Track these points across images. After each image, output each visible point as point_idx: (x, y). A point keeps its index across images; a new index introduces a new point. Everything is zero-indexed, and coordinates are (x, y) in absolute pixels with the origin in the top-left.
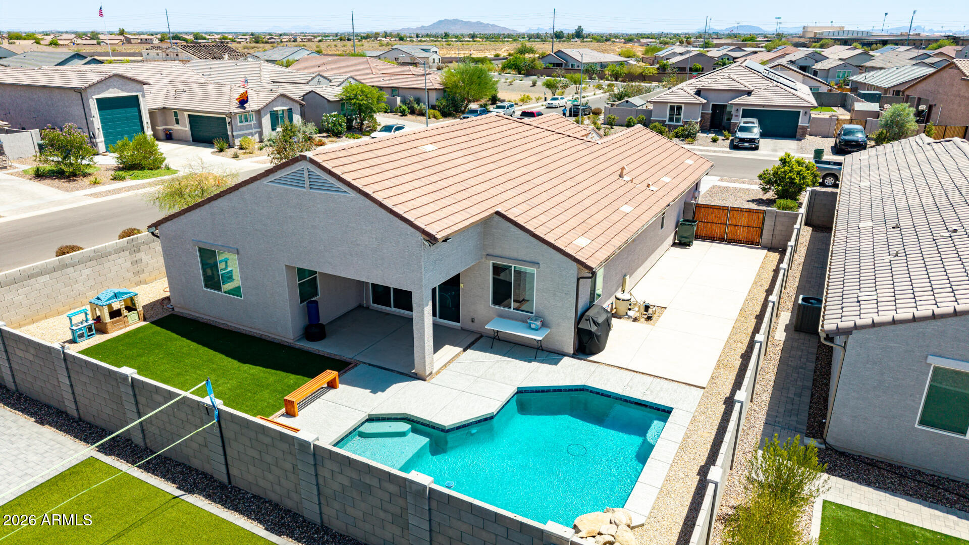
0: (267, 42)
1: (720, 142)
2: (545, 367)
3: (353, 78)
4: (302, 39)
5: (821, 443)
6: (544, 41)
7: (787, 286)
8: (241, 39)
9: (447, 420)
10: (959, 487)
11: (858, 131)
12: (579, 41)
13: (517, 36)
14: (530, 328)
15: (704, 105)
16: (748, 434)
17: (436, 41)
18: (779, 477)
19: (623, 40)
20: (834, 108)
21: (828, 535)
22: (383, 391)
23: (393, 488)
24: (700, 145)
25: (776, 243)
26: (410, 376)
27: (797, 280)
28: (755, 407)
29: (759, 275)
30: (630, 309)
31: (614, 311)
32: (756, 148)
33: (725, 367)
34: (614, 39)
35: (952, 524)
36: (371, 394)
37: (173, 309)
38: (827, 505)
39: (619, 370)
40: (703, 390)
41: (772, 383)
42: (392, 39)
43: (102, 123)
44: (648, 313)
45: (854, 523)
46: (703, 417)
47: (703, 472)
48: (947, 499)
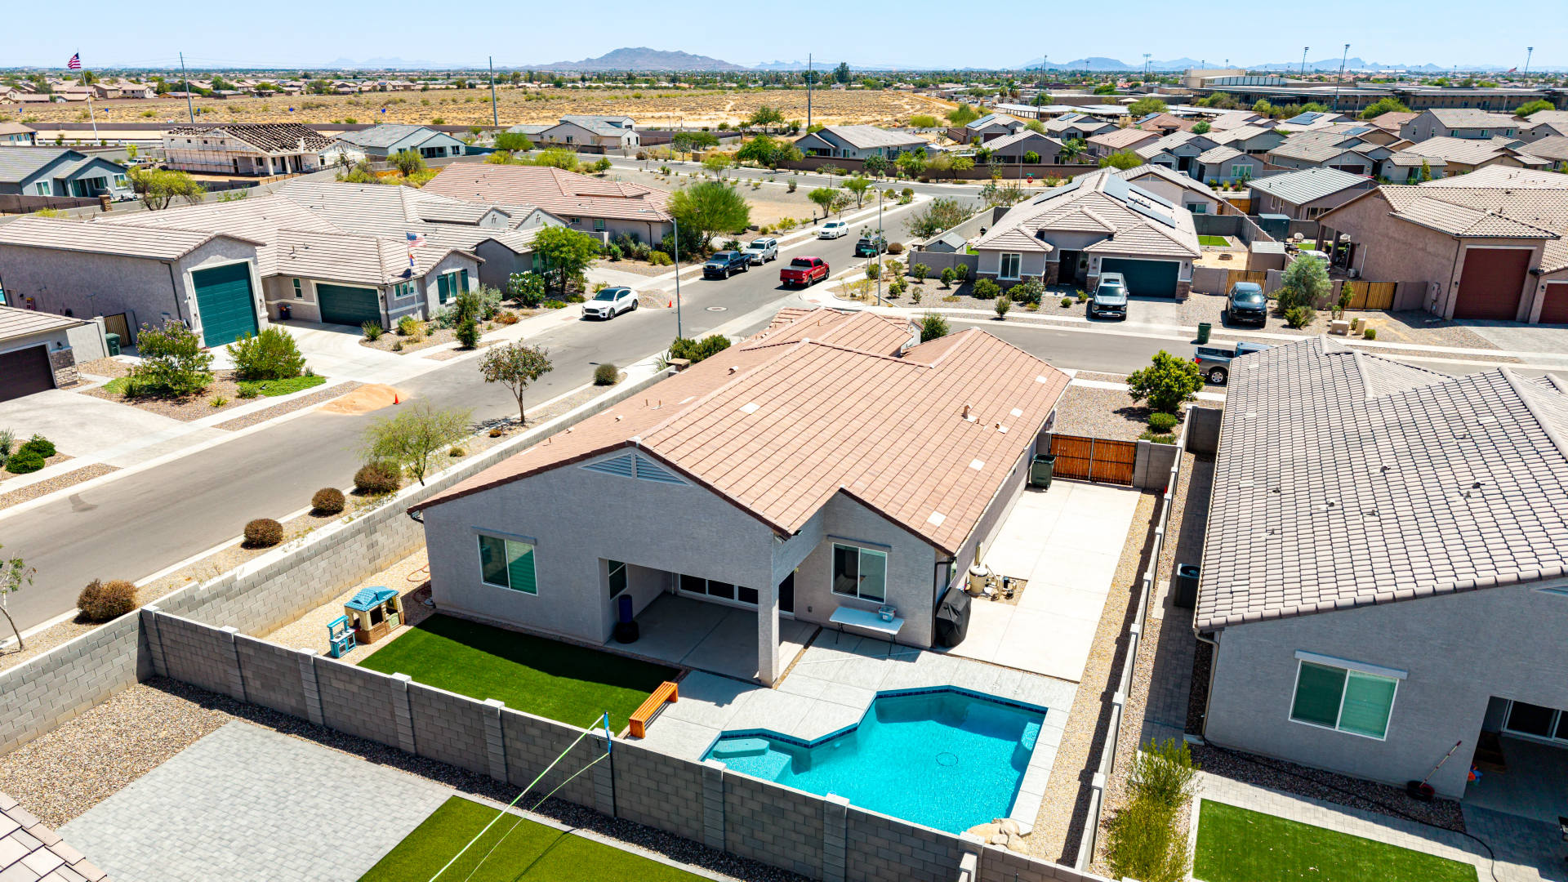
0: (336, 93)
1: (1073, 306)
2: (903, 665)
3: (541, 210)
4: (394, 87)
5: (1199, 740)
6: (789, 88)
7: (1165, 545)
8: (292, 86)
9: (810, 735)
10: (1332, 778)
11: (1255, 292)
12: (842, 87)
13: (743, 77)
14: (881, 619)
15: (1049, 254)
16: (1127, 733)
17: (614, 88)
18: (1157, 779)
19: (912, 86)
20: (1227, 239)
21: (1205, 832)
22: (729, 703)
23: (808, 811)
24: (1047, 313)
25: (1151, 482)
26: (752, 683)
27: (1177, 534)
28: (1133, 703)
29: (1132, 529)
30: (987, 586)
31: (968, 588)
32: (1123, 318)
33: (1099, 656)
34: (898, 84)
35: (1321, 816)
36: (717, 707)
37: (434, 606)
38: (1205, 803)
39: (984, 665)
40: (1077, 685)
41: (1150, 673)
42: (543, 85)
43: (200, 305)
44: (1008, 589)
45: (1230, 820)
46: (1079, 717)
47: (1086, 776)
48: (1319, 791)
